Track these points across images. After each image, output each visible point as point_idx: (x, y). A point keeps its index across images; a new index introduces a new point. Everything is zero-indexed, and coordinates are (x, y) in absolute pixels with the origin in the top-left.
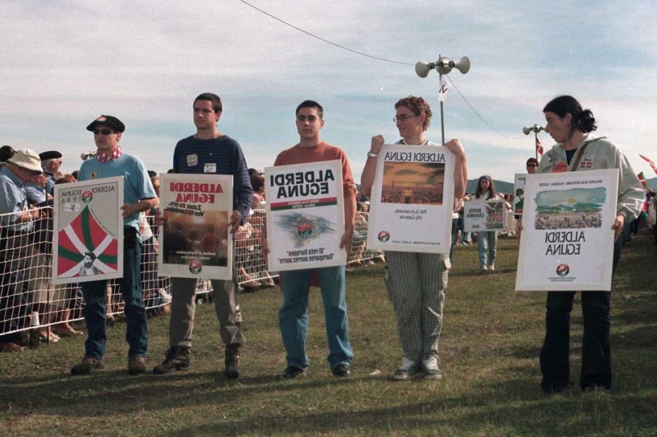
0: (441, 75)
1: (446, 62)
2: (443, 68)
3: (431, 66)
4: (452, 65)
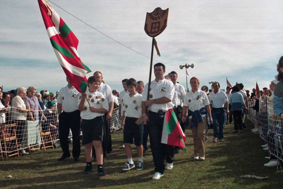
0: (186, 68)
1: (188, 65)
2: (187, 67)
3: (184, 66)
4: (189, 66)
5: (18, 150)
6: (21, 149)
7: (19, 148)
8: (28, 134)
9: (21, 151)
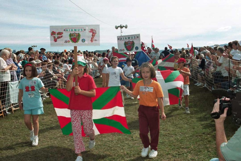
0: (121, 29)
1: (122, 26)
2: (121, 27)
3: (119, 27)
4: (123, 26)
5: (2, 111)
6: (5, 109)
7: (3, 108)
8: (10, 94)
9: (5, 112)
